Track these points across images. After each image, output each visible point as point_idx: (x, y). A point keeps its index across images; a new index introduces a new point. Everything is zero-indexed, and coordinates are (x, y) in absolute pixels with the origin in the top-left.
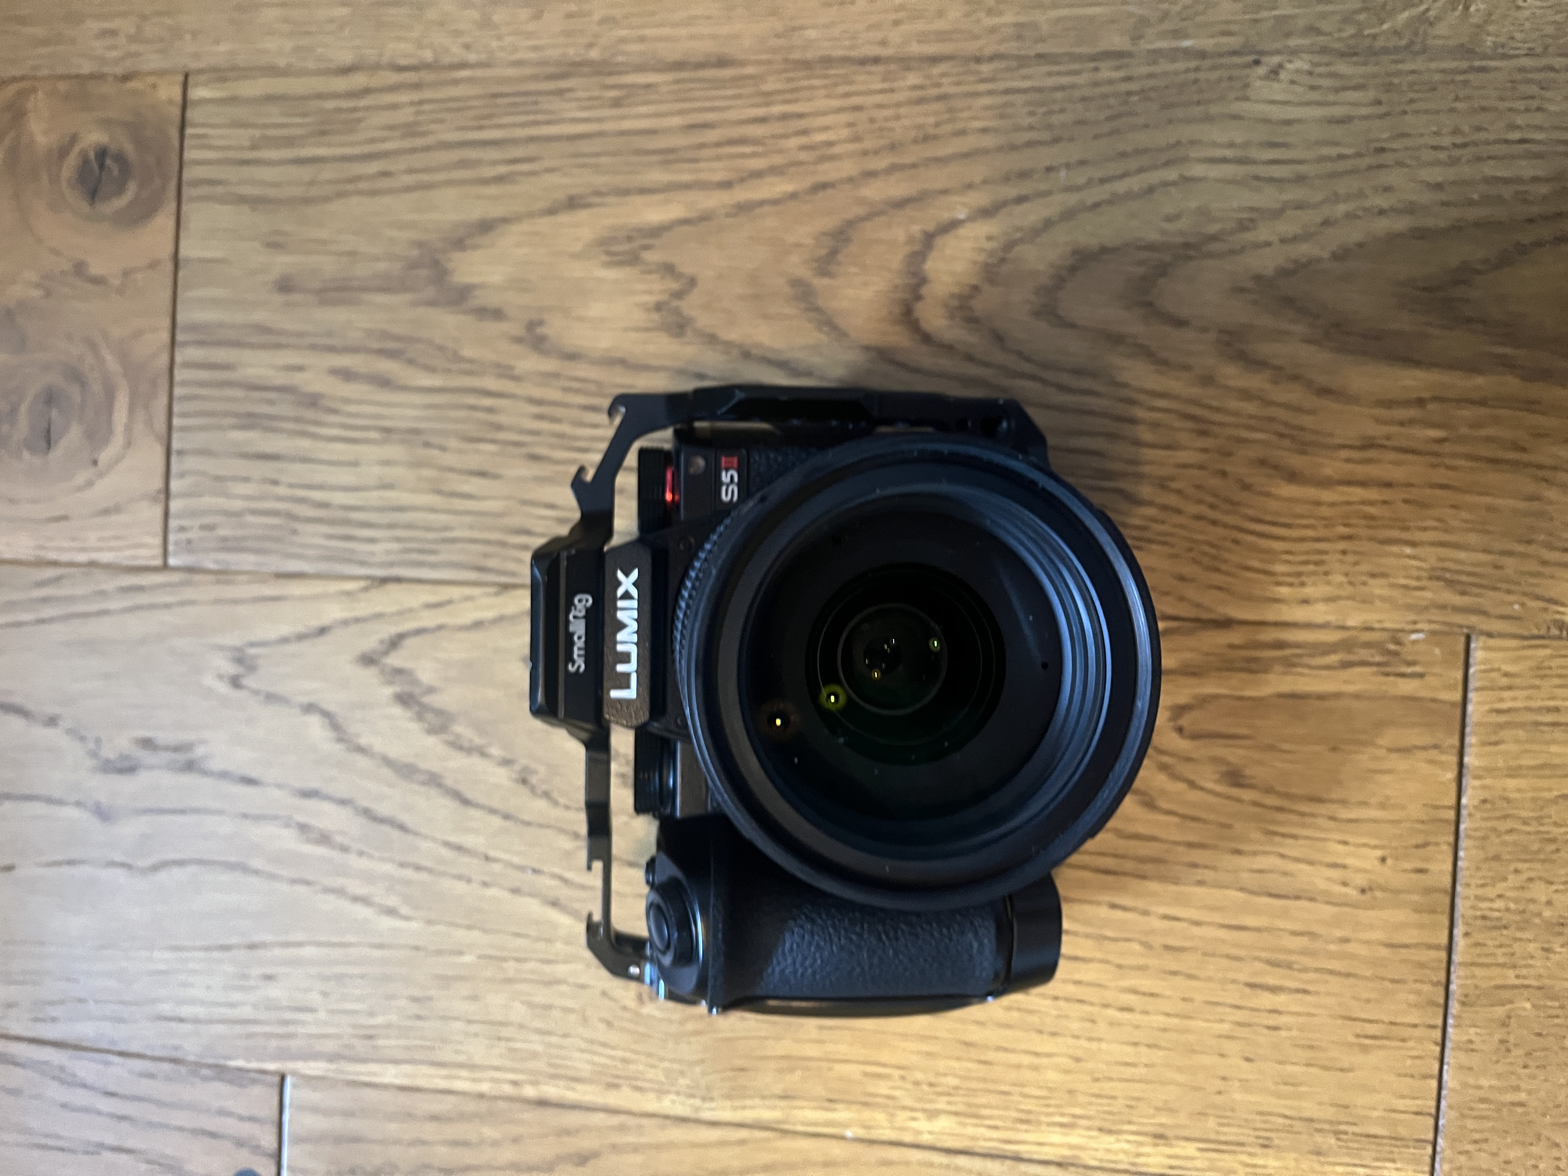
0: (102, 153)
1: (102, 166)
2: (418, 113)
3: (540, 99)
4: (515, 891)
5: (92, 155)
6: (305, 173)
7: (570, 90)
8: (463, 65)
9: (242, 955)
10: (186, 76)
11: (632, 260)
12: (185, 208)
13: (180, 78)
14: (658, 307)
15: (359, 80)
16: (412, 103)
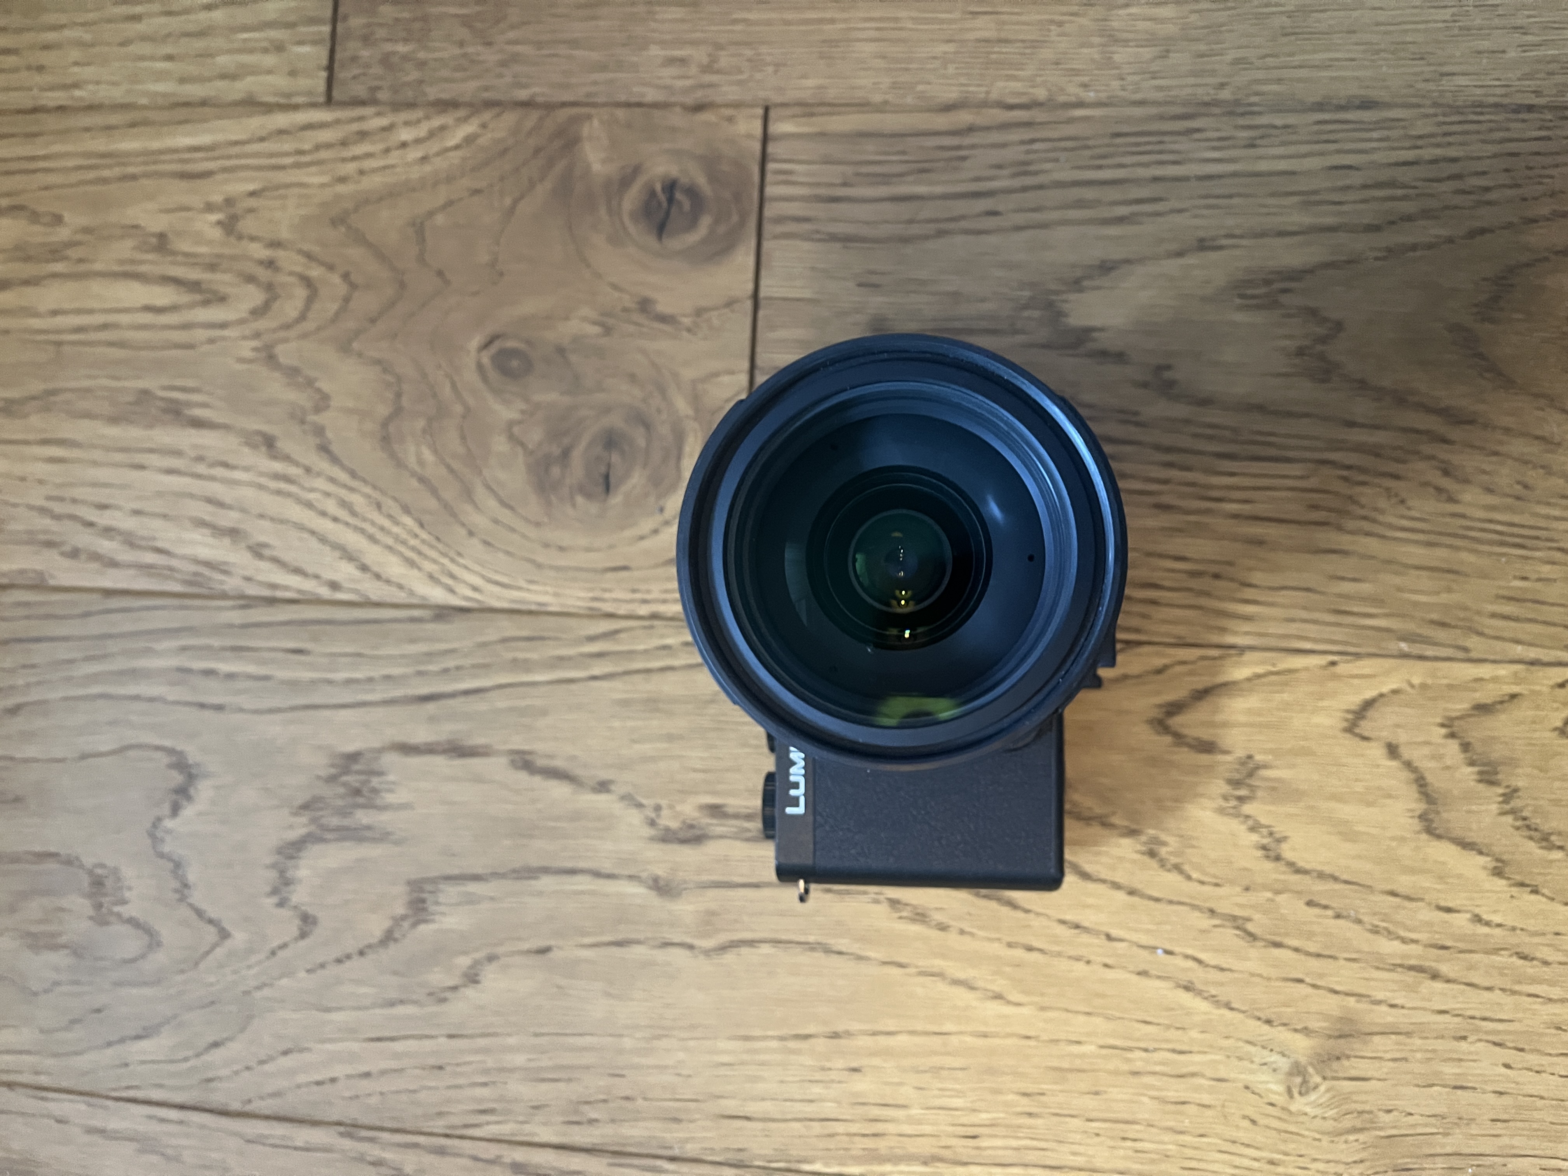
0: (671, 186)
1: (671, 200)
2: (1028, 152)
3: (1166, 138)
4: (1143, 973)
5: (658, 187)
6: (905, 210)
7: (1198, 130)
8: (1081, 104)
9: (821, 1044)
10: (767, 110)
11: (1270, 303)
12: (766, 245)
13: (760, 111)
14: (1300, 352)
15: (965, 118)
16: (1023, 142)
